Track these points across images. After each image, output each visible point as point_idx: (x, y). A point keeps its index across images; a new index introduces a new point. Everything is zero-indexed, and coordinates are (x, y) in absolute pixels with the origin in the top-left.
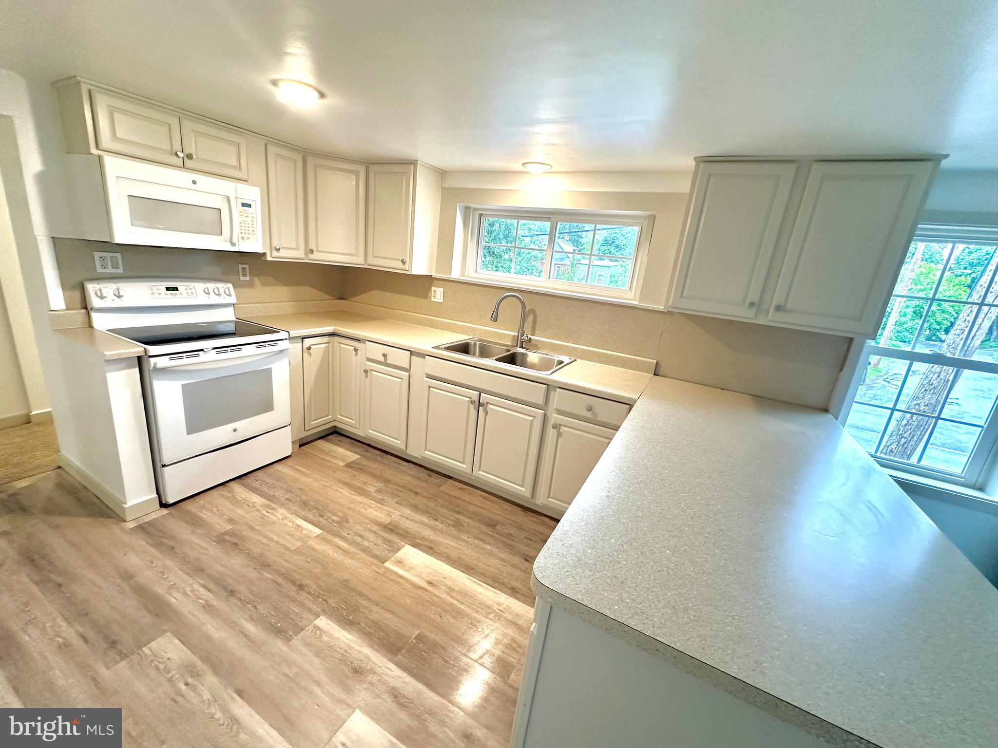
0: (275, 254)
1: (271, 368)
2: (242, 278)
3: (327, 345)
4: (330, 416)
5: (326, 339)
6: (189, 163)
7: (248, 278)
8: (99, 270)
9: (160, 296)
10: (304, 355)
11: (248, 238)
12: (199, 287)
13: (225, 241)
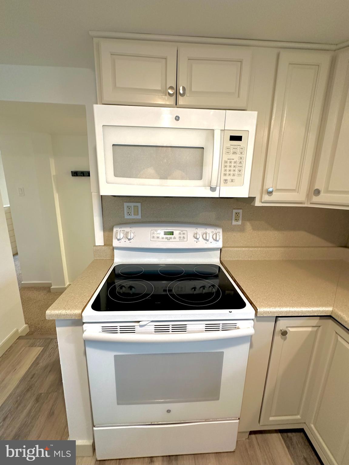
0: (266, 198)
1: (223, 353)
2: (234, 223)
3: (315, 329)
4: (299, 417)
5: (315, 321)
6: (181, 101)
7: (239, 223)
8: (127, 217)
9: (159, 240)
10: (275, 337)
11: (232, 181)
12: (190, 231)
13: (205, 186)
